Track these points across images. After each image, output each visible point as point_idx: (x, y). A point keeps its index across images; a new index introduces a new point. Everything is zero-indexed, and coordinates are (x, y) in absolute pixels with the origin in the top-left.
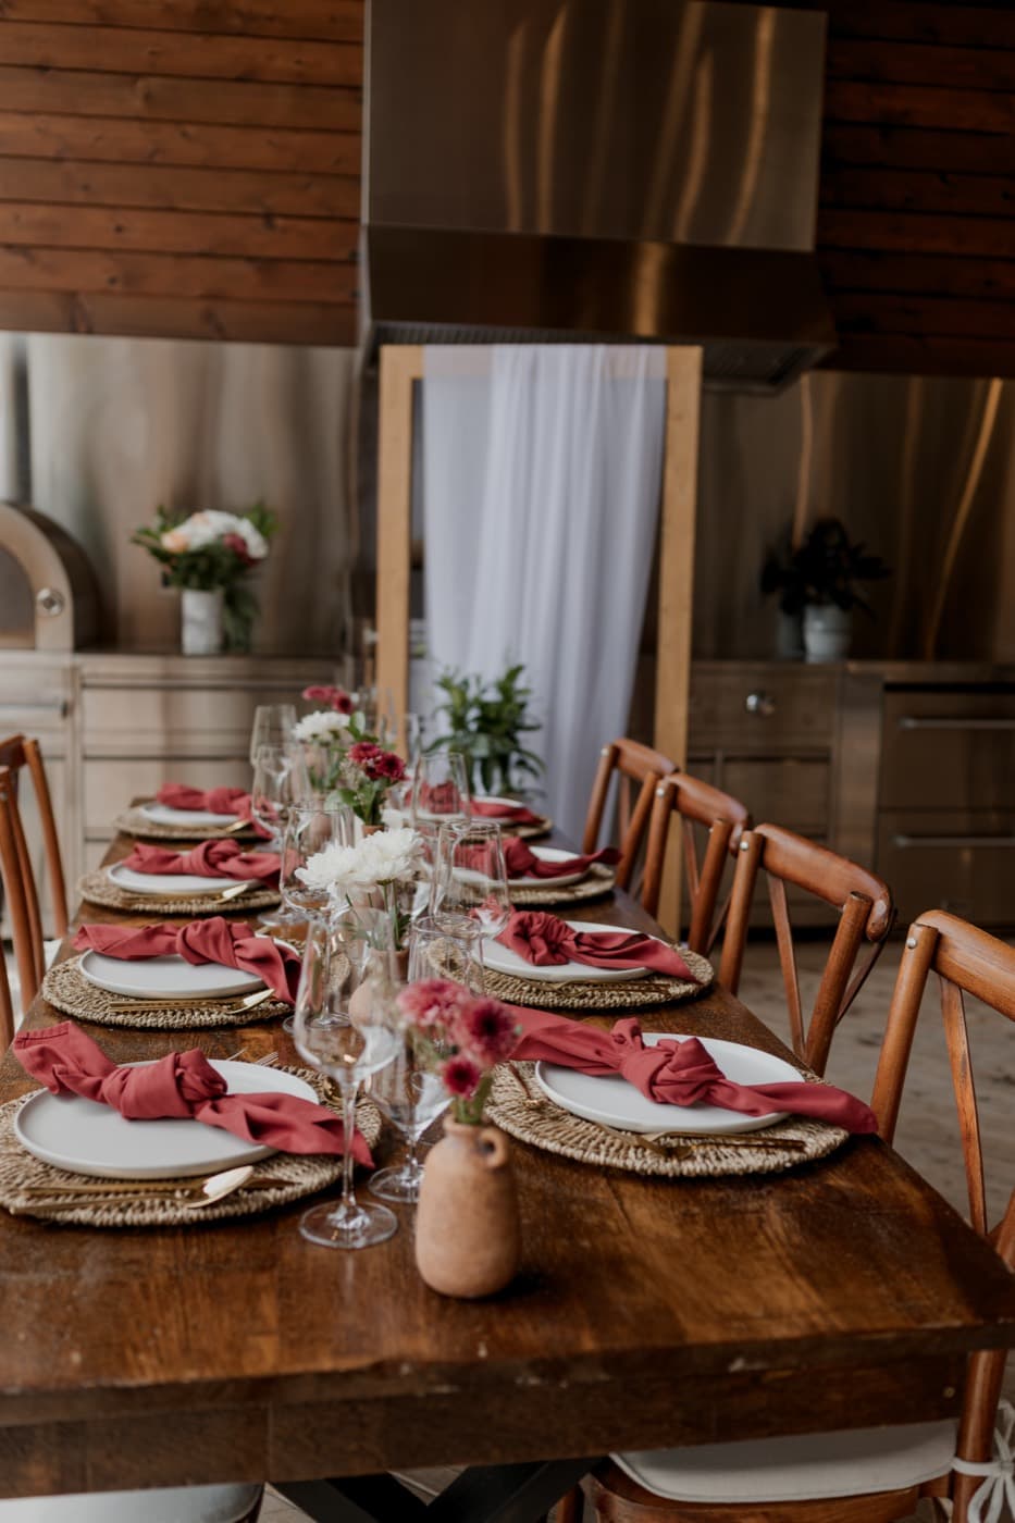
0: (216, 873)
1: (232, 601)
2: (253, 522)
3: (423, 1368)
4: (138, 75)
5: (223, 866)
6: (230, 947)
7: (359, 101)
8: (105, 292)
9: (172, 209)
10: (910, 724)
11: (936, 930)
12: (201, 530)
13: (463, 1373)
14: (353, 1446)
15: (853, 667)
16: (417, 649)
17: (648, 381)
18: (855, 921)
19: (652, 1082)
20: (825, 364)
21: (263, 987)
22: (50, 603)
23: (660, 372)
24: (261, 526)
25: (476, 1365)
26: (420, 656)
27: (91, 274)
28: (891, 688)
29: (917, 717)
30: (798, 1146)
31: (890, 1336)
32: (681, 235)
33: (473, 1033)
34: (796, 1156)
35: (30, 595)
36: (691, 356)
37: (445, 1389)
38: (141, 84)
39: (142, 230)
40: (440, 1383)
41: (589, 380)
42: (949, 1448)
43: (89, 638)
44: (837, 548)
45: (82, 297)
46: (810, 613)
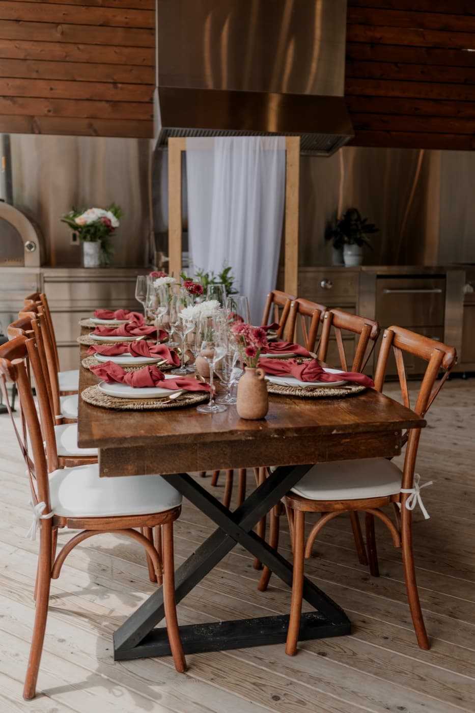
0: (129, 334)
1: (104, 247)
2: (112, 212)
3: (244, 432)
4: (59, 24)
5: (132, 332)
6: (148, 349)
7: (154, 34)
8: (46, 116)
9: (75, 81)
10: (388, 291)
11: (393, 331)
12: (90, 216)
13: (255, 433)
14: (222, 461)
15: (364, 268)
16: (186, 264)
18: (366, 333)
19: (302, 374)
20: (349, 144)
21: (162, 360)
22: (30, 247)
23: (283, 147)
24: (115, 214)
25: (260, 431)
26: (187, 266)
27: (40, 108)
28: (379, 277)
29: (390, 289)
30: (350, 389)
31: (378, 424)
32: (285, 90)
33: (255, 336)
34: (349, 391)
35: (22, 243)
36: (296, 140)
37: (251, 438)
38: (60, 27)
39: (61, 89)
40: (249, 436)
41: (255, 151)
42: (399, 485)
43: (46, 262)
44: (356, 220)
45: (36, 118)
46: (346, 247)
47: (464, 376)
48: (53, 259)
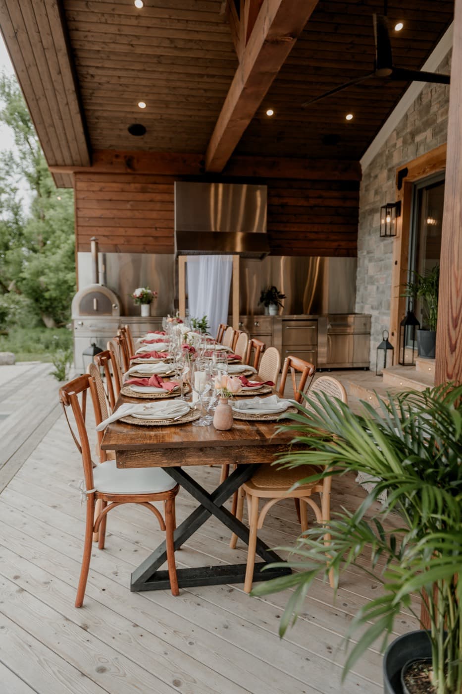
1: (150, 307)
4: (129, 201)
7: (174, 204)
8: (123, 244)
9: (137, 227)
10: (288, 328)
16: (187, 315)
17: (229, 261)
22: (115, 307)
23: (231, 260)
26: (188, 316)
27: (122, 240)
28: (284, 320)
29: (289, 326)
35: (111, 305)
38: (130, 203)
39: (130, 232)
41: (218, 262)
43: (123, 314)
44: (275, 293)
45: (119, 246)
46: (270, 306)
47: (320, 370)
48: (127, 312)
